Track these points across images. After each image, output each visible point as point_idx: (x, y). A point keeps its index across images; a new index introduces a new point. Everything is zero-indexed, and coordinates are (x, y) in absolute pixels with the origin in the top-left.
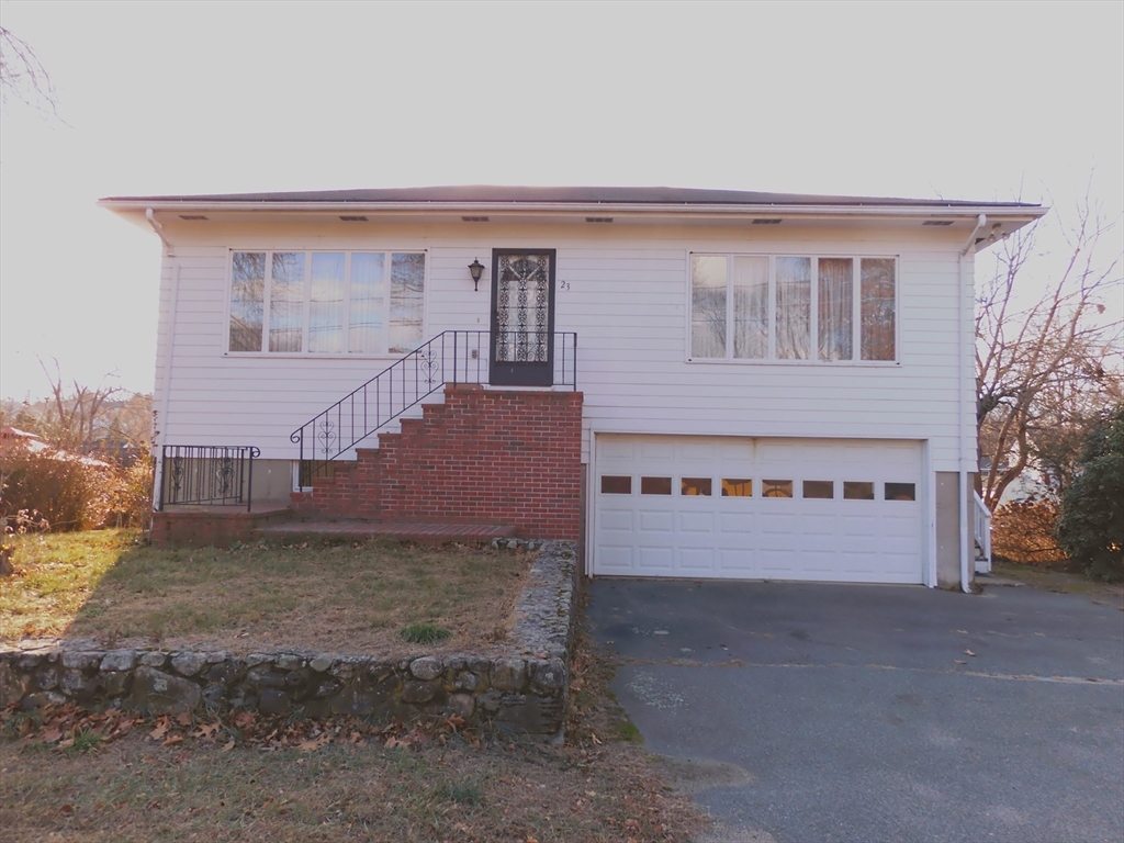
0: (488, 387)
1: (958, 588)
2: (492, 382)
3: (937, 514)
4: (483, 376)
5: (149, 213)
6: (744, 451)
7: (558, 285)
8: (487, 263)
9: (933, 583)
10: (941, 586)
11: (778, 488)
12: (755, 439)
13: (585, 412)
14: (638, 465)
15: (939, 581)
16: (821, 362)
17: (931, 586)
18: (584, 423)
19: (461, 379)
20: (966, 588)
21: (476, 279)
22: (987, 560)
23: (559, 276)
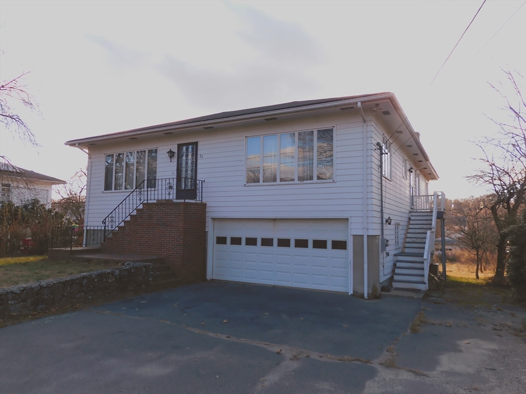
0: (175, 201)
1: (362, 296)
2: (177, 199)
3: (353, 257)
4: (173, 196)
5: (77, 144)
6: (270, 225)
7: (199, 156)
8: (175, 150)
9: (351, 292)
10: (355, 294)
11: (284, 243)
12: (275, 220)
13: (208, 209)
14: (230, 232)
15: (354, 292)
16: (299, 182)
17: (350, 294)
18: (207, 214)
19: (160, 198)
20: (366, 295)
21: (171, 157)
22: (425, 283)
23: (199, 153)
